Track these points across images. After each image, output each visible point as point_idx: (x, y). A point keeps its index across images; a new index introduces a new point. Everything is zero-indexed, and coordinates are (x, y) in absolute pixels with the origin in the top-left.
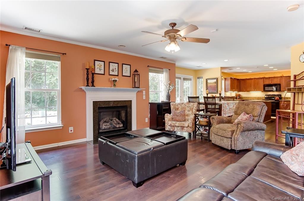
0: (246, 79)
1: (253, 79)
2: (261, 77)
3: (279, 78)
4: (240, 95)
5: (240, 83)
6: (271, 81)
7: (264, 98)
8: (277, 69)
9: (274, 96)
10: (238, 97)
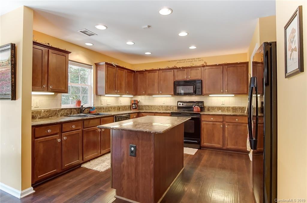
0: (146, 71)
1: (157, 70)
2: (171, 67)
3: (200, 69)
4: (138, 102)
5: (135, 79)
6: (186, 74)
7: (177, 108)
8: (195, 47)
9: (191, 104)
10: (133, 105)
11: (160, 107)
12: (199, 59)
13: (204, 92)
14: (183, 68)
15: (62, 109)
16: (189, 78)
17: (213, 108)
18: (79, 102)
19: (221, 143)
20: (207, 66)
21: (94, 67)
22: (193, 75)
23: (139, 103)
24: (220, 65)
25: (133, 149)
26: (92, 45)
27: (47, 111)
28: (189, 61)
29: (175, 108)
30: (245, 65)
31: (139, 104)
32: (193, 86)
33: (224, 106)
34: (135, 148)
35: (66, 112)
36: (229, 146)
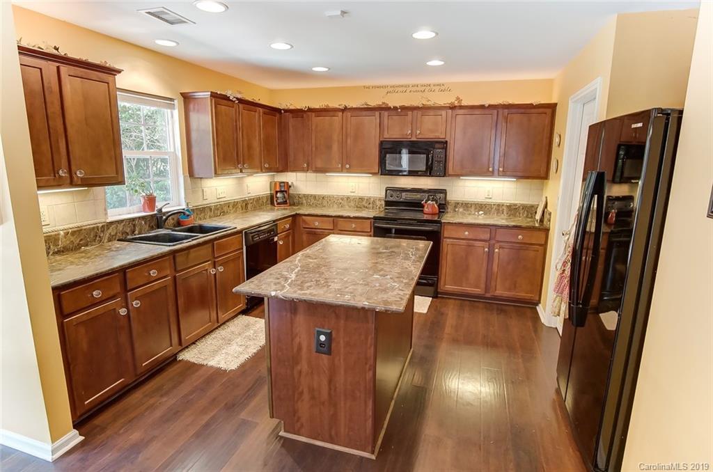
0: (310, 110)
1: (336, 110)
2: (373, 104)
3: (444, 113)
4: (290, 187)
5: (283, 129)
6: (410, 125)
7: (383, 203)
8: (442, 63)
9: (418, 196)
10: (279, 195)
11: (342, 199)
12: (442, 88)
13: (450, 171)
14: (404, 108)
15: (112, 223)
16: (416, 136)
17: (466, 206)
18: (151, 201)
19: (483, 286)
20: (461, 107)
21: (178, 103)
22: (427, 129)
23: (292, 188)
24: (491, 107)
25: (323, 338)
26: (174, 44)
27: (73, 233)
28: (418, 89)
29: (378, 203)
30: (549, 111)
31: (291, 191)
32: (425, 156)
33: (490, 201)
34: (329, 336)
35: (121, 229)
36: (500, 291)
